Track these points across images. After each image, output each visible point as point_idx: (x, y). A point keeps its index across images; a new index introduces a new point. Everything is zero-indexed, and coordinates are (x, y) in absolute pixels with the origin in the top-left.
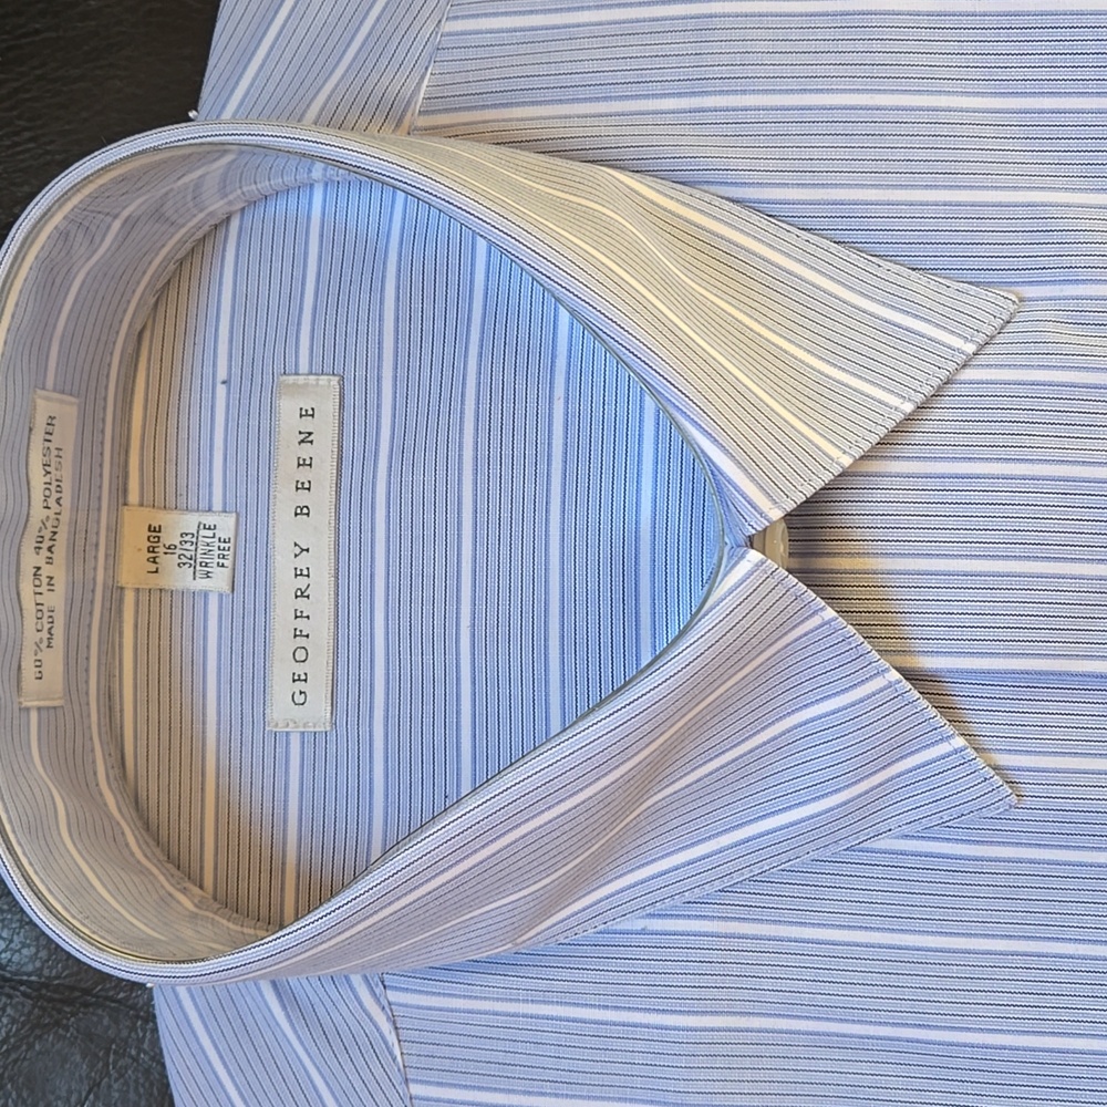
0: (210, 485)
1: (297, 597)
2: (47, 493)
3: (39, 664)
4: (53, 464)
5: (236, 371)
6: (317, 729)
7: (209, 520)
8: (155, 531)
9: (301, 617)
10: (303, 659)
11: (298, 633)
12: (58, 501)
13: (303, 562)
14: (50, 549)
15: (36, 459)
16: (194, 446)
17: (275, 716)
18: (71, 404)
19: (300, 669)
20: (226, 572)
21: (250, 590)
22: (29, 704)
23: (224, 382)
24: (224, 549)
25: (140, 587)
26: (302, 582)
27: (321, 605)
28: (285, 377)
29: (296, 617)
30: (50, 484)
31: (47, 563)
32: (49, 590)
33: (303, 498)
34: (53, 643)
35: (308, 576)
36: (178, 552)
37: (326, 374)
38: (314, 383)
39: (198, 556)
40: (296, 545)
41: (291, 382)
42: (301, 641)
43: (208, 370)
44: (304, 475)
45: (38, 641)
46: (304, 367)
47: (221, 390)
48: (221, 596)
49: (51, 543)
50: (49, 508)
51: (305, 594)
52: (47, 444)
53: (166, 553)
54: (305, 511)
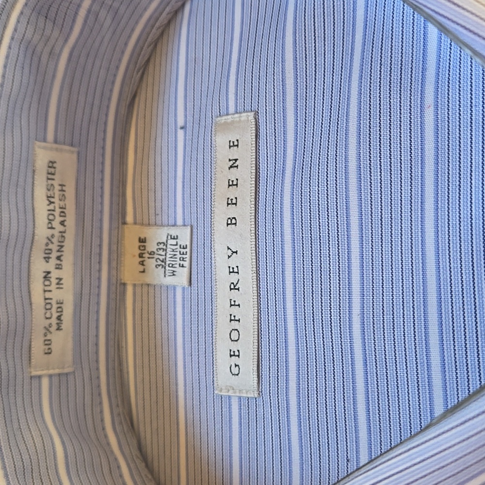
0: (175, 206)
1: (231, 289)
2: (51, 217)
3: (48, 343)
4: (57, 196)
5: (190, 118)
6: (249, 396)
7: (173, 232)
8: (142, 241)
9: (234, 305)
10: (236, 339)
11: (233, 318)
12: (62, 223)
13: (234, 262)
14: (59, 258)
15: (40, 192)
16: (165, 177)
17: (220, 383)
18: (72, 152)
19: (234, 347)
20: (186, 271)
21: (201, 284)
22: (39, 373)
23: (182, 128)
24: (183, 254)
25: (136, 283)
26: (234, 278)
27: (247, 296)
28: (219, 119)
29: (231, 305)
30: (54, 211)
31: (57, 268)
32: (57, 288)
33: (232, 212)
34: (63, 326)
35: (238, 273)
36: (156, 256)
37: (247, 112)
38: (238, 119)
39: (168, 259)
40: (228, 248)
41: (223, 121)
42: (235, 325)
43: (172, 120)
44: (232, 193)
45: (47, 326)
46: (232, 109)
47: (181, 133)
48: (184, 288)
49: (59, 254)
50: (54, 228)
51: (236, 287)
52: (50, 182)
53: (149, 258)
54: (234, 221)
